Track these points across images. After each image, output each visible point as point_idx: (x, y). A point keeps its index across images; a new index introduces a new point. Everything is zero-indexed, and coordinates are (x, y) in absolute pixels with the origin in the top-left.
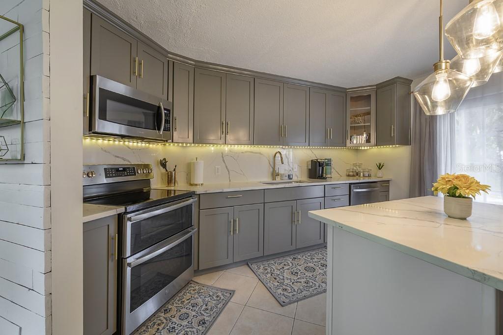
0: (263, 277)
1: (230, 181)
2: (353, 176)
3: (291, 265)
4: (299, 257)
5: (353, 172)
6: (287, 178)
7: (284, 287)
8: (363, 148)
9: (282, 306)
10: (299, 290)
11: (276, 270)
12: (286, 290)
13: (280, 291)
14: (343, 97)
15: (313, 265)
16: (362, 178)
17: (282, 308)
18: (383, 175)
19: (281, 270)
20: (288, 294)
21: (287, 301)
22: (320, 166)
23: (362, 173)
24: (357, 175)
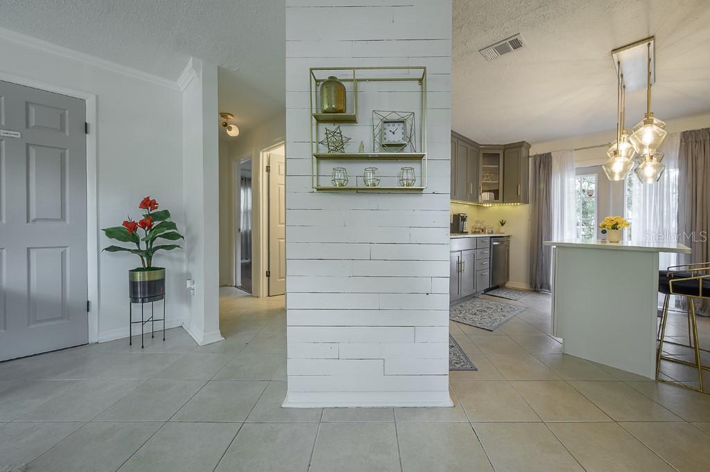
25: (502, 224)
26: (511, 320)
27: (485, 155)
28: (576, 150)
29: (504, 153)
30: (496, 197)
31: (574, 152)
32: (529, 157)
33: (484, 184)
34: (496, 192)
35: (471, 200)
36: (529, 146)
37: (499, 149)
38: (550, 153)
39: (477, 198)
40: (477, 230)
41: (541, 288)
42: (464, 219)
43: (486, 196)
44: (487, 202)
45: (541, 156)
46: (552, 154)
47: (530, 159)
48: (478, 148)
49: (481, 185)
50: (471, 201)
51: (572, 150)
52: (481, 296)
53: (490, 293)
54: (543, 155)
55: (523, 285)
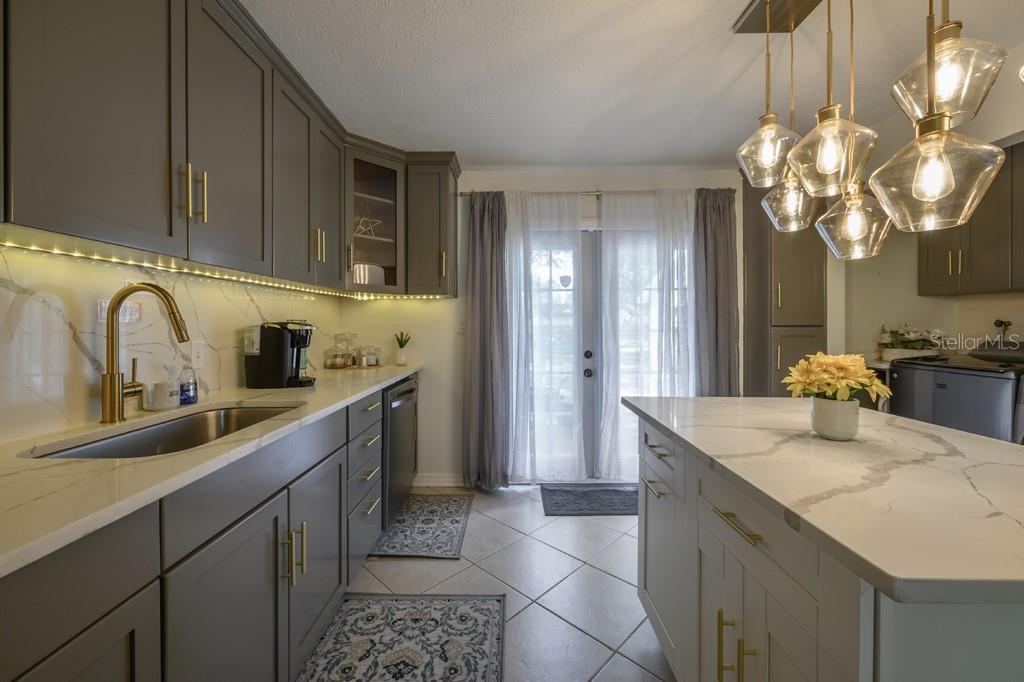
35: (323, 282)
39: (341, 277)
40: (339, 361)
44: (363, 288)
45: (484, 195)
47: (459, 198)
50: (321, 284)
54: (488, 193)
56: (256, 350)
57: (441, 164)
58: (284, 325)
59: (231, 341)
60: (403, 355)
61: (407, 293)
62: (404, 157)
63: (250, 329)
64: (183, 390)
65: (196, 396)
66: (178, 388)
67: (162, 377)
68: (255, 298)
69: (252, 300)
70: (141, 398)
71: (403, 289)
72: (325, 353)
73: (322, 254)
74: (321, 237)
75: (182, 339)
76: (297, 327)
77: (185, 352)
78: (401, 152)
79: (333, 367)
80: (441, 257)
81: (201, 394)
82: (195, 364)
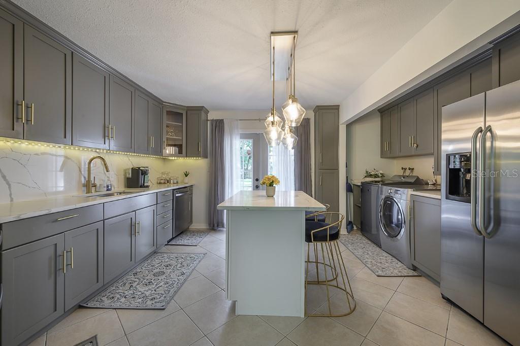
0: (117, 305)
1: (12, 200)
2: (165, 183)
3: (137, 280)
4: (139, 270)
5: (164, 180)
6: (106, 189)
7: (151, 298)
8: (171, 158)
9: (164, 309)
10: (166, 292)
11: (126, 292)
12: (154, 298)
13: (149, 303)
14: (161, 109)
15: (158, 270)
16: (172, 185)
17: (165, 310)
18: (188, 182)
19: (131, 289)
20: (160, 299)
21: (164, 304)
22: (142, 175)
23: (172, 181)
24: (168, 182)
25: (186, 175)
26: (189, 278)
27: (169, 113)
28: (240, 120)
29: (187, 112)
30: (180, 152)
31: (239, 121)
32: (207, 120)
33: (167, 139)
34: (180, 147)
36: (207, 112)
37: (183, 109)
38: (223, 120)
40: (162, 181)
41: (218, 226)
42: (145, 173)
43: (169, 150)
45: (217, 121)
46: (224, 120)
47: (209, 122)
48: (162, 104)
49: (165, 139)
51: (237, 120)
52: (164, 249)
53: (173, 242)
55: (203, 226)
56: (130, 176)
57: (199, 110)
58: (139, 168)
59: (123, 173)
60: (187, 179)
61: (186, 157)
62: (186, 108)
63: (128, 169)
64: (108, 186)
65: (111, 188)
66: (106, 186)
67: (102, 182)
68: (130, 158)
69: (129, 160)
70: (96, 188)
71: (185, 155)
72: (157, 179)
73: (152, 145)
74: (152, 139)
75: (107, 171)
76: (143, 169)
77: (108, 176)
78: (185, 106)
79: (160, 183)
80: (199, 144)
81: (112, 188)
82: (111, 179)
